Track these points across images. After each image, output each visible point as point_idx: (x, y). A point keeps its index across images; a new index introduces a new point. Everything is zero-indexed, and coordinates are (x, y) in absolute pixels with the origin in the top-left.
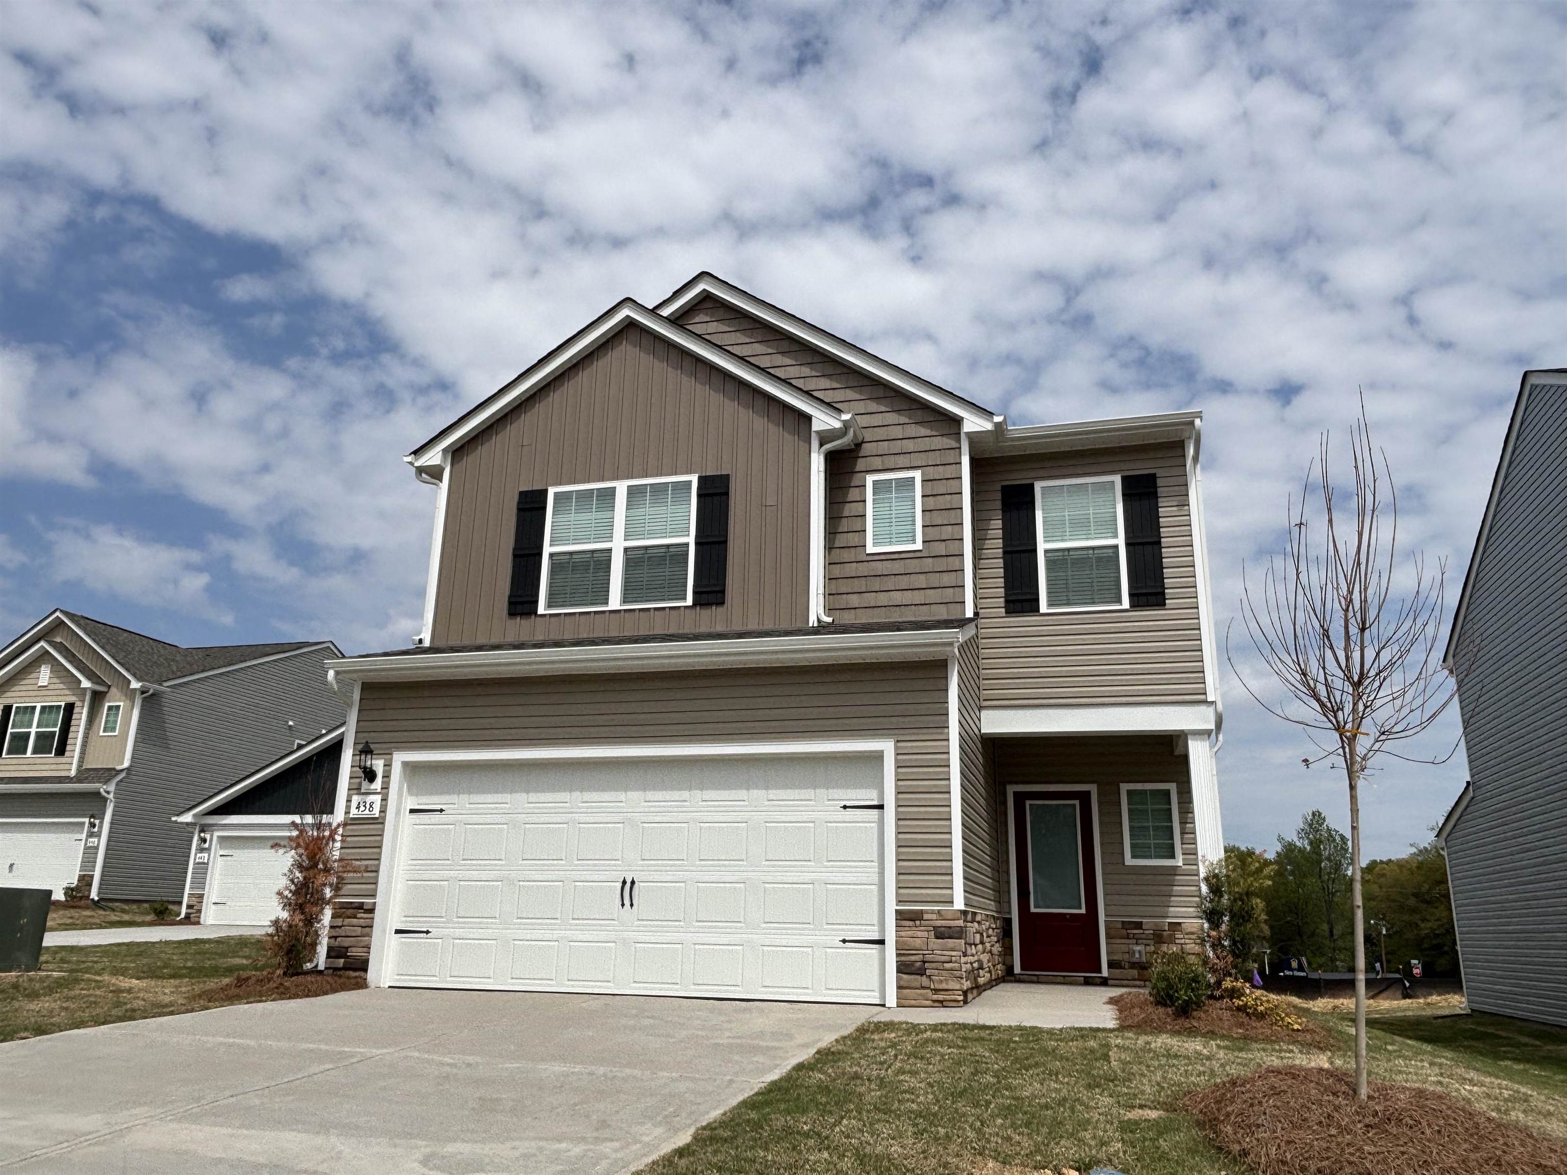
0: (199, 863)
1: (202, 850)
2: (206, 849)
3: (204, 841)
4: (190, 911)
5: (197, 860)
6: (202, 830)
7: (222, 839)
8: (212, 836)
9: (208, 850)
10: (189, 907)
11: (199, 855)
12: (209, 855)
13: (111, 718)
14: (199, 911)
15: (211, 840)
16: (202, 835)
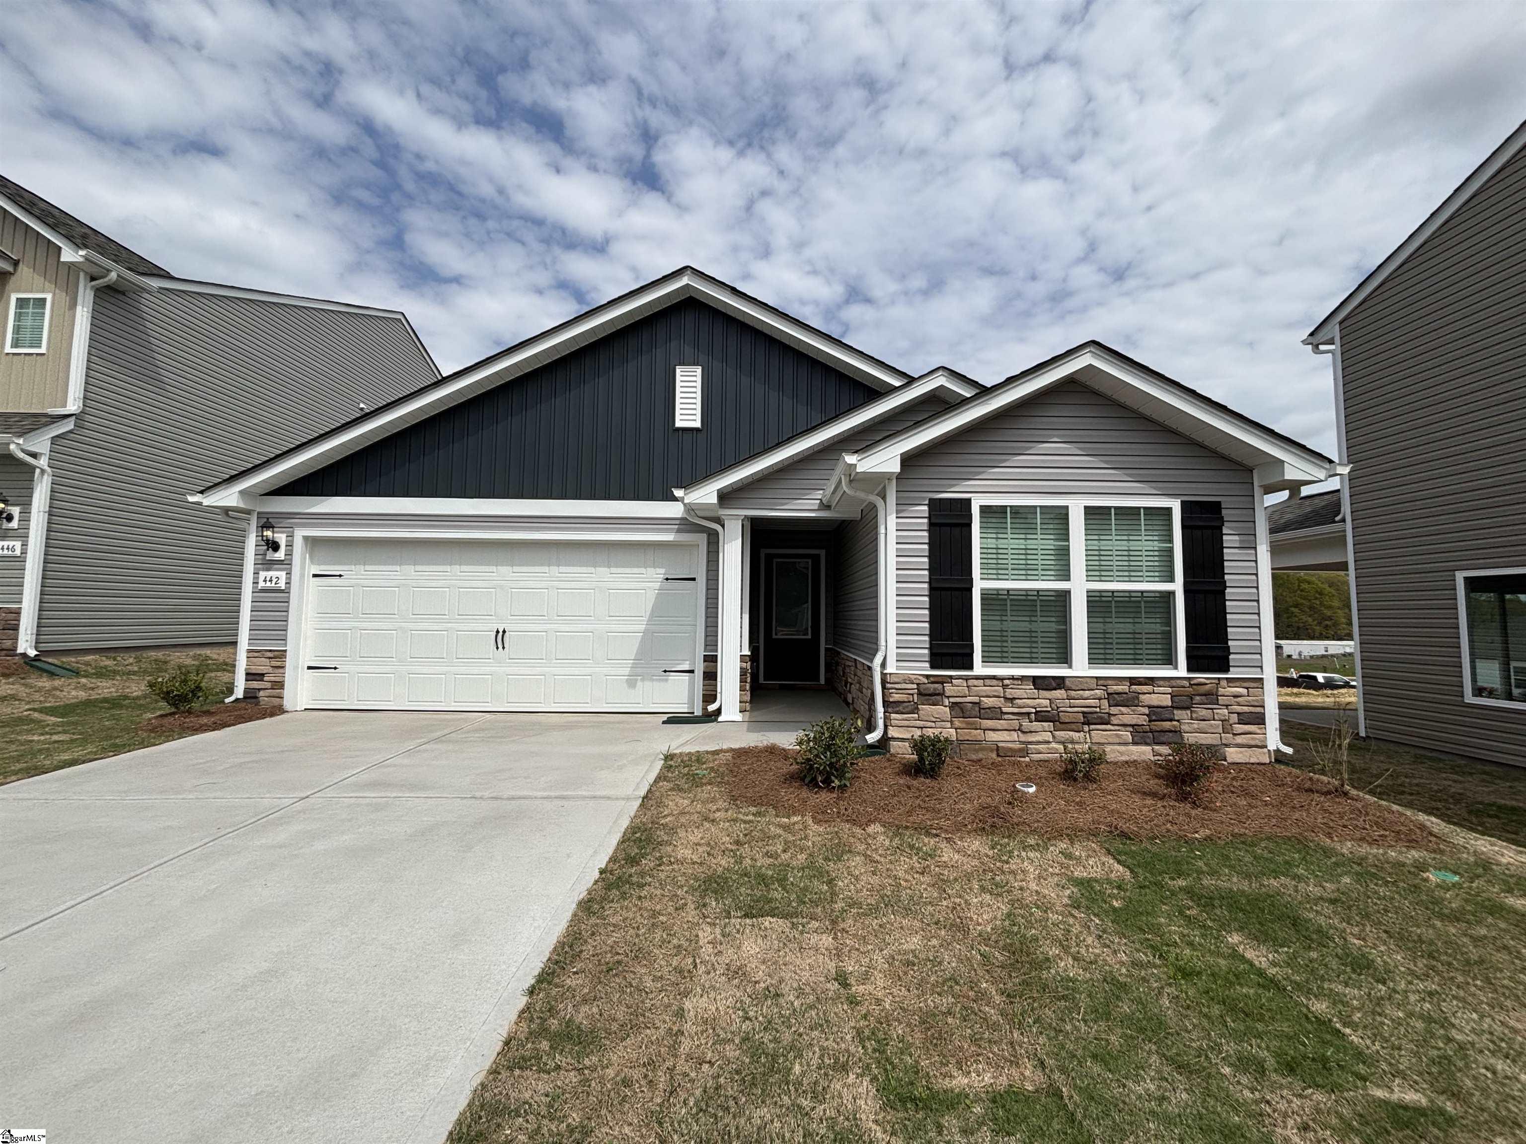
0: (264, 591)
1: (269, 565)
2: (280, 562)
3: (274, 546)
4: (255, 684)
5: (261, 584)
6: (267, 526)
7: (313, 543)
8: (291, 536)
9: (286, 564)
10: (250, 676)
11: (263, 575)
12: (289, 574)
13: (28, 322)
14: (280, 685)
15: (290, 545)
16: (268, 533)
